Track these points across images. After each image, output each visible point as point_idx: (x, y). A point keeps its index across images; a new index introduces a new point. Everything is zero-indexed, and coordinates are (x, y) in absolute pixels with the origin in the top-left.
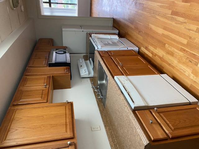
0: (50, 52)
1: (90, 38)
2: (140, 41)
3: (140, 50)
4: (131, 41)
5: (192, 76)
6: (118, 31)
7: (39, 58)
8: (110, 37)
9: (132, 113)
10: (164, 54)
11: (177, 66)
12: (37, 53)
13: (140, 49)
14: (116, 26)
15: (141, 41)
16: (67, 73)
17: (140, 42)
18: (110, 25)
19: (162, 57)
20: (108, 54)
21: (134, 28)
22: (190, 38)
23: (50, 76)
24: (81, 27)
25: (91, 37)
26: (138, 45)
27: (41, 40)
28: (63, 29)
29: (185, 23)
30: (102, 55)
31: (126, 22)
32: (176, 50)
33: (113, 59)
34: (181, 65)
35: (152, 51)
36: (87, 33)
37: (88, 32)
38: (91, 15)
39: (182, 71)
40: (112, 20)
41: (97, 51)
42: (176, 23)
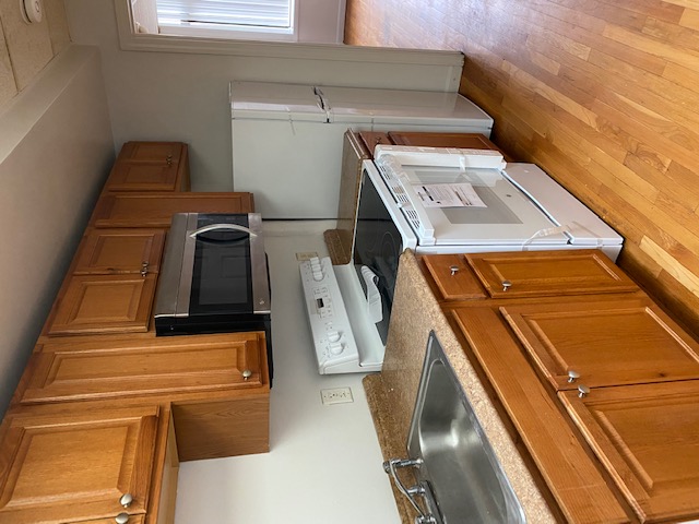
0: (169, 227)
1: (367, 164)
2: (632, 200)
3: (631, 249)
4: (572, 187)
6: (491, 122)
7: (113, 273)
8: (466, 161)
12: (104, 234)
13: (629, 243)
14: (476, 91)
15: (644, 208)
16: (251, 387)
17: (633, 209)
18: (447, 88)
20: (476, 287)
21: (594, 125)
23: (161, 409)
24: (318, 93)
25: (372, 158)
26: (619, 218)
27: (131, 147)
28: (236, 106)
30: (447, 296)
31: (542, 85)
33: (516, 329)
36: (347, 133)
37: (353, 128)
38: (347, 36)
40: (460, 61)
41: (415, 254)
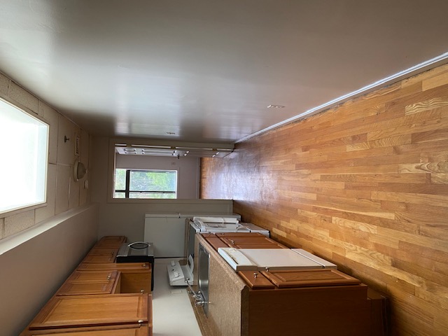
1: (191, 223)
5: (331, 241)
9: (235, 274)
10: (299, 225)
11: (314, 235)
16: (146, 270)
19: (297, 230)
22: (318, 189)
25: (192, 221)
28: (147, 215)
29: (310, 174)
32: (309, 213)
34: (317, 231)
35: (286, 228)
36: (187, 219)
37: (189, 218)
39: (320, 239)
40: (232, 203)
41: (199, 233)
42: (302, 178)
